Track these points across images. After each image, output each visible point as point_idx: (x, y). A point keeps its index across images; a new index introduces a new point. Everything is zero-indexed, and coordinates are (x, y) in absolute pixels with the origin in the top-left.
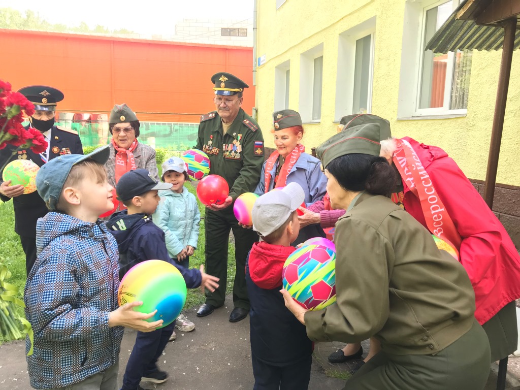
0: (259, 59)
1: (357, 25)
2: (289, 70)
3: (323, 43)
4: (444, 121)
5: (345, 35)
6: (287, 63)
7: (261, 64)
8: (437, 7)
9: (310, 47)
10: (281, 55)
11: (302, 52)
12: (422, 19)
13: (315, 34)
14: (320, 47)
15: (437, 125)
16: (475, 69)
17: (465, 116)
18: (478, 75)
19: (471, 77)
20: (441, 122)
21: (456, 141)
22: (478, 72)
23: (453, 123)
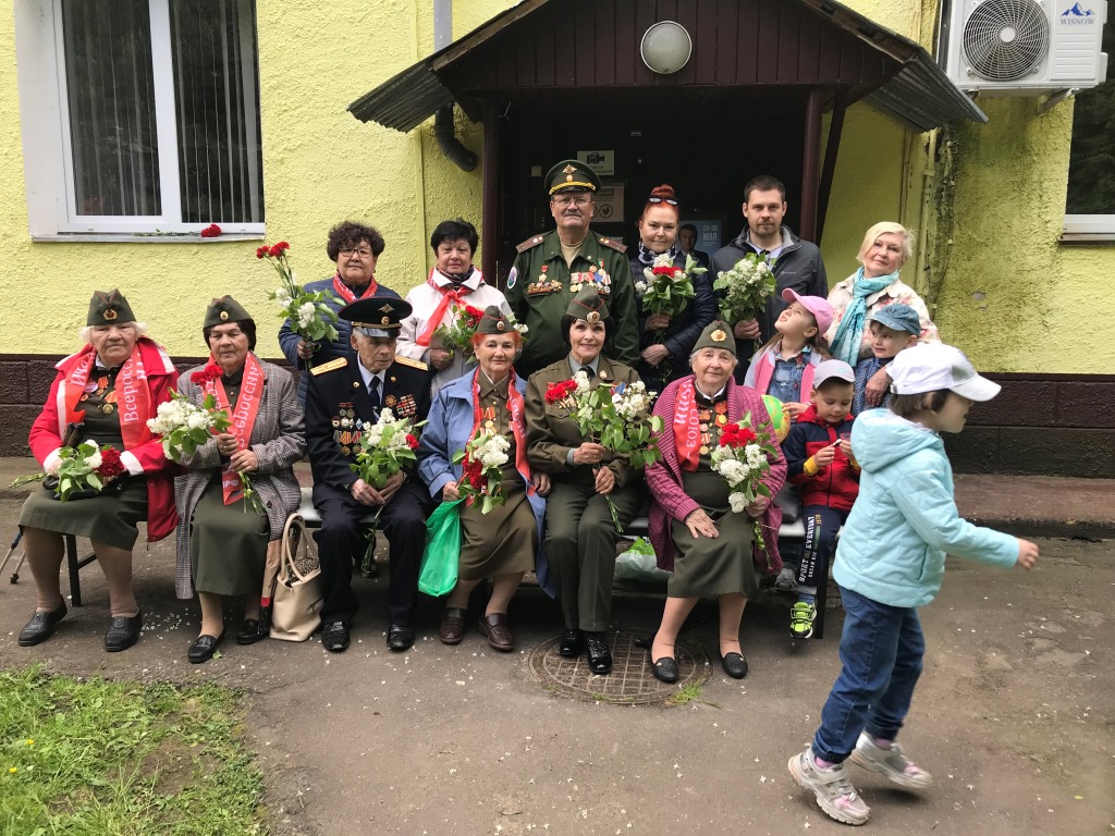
15: (182, 255)
16: (273, 148)
17: (262, 237)
18: (282, 161)
19: (264, 163)
20: (195, 248)
21: (246, 290)
22: (282, 155)
23: (232, 252)
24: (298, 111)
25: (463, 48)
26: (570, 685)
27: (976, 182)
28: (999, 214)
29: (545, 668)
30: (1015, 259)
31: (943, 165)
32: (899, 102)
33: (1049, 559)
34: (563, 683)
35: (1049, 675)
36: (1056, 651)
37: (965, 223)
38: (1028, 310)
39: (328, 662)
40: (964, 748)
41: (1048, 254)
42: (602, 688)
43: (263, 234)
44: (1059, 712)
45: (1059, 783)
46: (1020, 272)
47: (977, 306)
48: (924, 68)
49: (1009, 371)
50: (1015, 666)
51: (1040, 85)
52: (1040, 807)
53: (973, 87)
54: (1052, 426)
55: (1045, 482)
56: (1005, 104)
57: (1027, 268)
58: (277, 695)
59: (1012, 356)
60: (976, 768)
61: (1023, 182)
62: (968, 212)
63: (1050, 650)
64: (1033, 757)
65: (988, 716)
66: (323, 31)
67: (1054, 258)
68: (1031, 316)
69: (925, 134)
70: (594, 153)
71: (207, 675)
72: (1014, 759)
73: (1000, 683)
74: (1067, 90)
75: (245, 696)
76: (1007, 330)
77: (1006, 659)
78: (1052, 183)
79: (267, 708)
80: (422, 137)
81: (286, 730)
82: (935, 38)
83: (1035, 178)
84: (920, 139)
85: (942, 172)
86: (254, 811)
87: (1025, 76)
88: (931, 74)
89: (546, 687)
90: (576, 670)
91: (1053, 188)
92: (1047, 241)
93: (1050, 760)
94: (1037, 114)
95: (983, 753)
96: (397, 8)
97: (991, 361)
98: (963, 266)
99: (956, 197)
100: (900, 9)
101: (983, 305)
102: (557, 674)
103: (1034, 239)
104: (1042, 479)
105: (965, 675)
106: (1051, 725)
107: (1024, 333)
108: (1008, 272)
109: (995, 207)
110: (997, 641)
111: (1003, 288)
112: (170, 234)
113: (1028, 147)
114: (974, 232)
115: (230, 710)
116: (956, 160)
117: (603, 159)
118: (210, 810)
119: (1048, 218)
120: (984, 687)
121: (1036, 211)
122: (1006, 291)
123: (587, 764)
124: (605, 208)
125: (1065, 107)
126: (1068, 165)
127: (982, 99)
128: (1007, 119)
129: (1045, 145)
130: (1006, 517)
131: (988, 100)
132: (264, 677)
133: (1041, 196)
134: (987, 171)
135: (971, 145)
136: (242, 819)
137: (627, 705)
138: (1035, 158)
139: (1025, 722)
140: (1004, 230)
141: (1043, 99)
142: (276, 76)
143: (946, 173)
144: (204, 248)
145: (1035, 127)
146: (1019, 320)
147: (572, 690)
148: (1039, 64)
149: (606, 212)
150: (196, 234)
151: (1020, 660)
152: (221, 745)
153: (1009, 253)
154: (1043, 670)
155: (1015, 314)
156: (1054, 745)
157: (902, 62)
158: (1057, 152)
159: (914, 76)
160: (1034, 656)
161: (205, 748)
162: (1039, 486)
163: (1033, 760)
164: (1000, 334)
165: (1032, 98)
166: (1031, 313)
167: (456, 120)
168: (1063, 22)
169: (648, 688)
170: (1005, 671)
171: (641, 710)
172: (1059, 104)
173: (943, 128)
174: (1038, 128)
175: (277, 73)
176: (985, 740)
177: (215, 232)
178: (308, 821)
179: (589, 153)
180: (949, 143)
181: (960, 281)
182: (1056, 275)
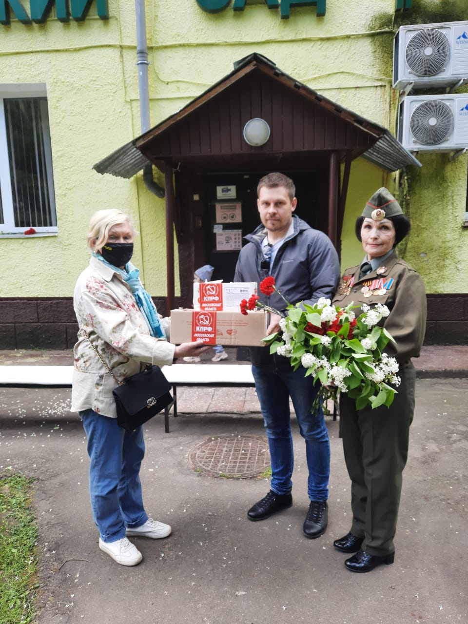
15: (15, 245)
16: (60, 188)
17: (56, 234)
18: (65, 195)
19: (56, 196)
20: (21, 241)
21: (49, 262)
22: (65, 192)
23: (41, 242)
24: (73, 168)
25: (151, 135)
26: (209, 469)
27: (420, 197)
28: (432, 213)
29: (197, 459)
30: (441, 236)
31: (403, 188)
32: (379, 157)
33: (461, 390)
34: (205, 468)
35: (459, 455)
36: (463, 441)
37: (416, 218)
38: (447, 262)
39: (82, 461)
40: (413, 498)
41: (457, 233)
42: (225, 470)
43: (57, 233)
44: (464, 476)
45: (462, 517)
46: (444, 242)
47: (422, 260)
48: (389, 140)
49: (440, 293)
50: (441, 450)
51: (450, 147)
52: (451, 530)
53: (415, 149)
54: (462, 320)
55: (460, 349)
56: (433, 157)
57: (447, 240)
58: (52, 481)
59: (441, 285)
60: (418, 509)
61: (444, 196)
62: (416, 212)
63: (459, 440)
64: (449, 501)
65: (426, 479)
66: (84, 127)
67: (460, 235)
68: (450, 264)
69: (393, 173)
71: (16, 471)
72: (438, 503)
73: (434, 460)
74: (464, 149)
75: (35, 482)
76: (438, 272)
77: (437, 446)
78: (458, 197)
79: (46, 489)
80: (137, 181)
81: (54, 501)
82: (397, 124)
83: (450, 194)
84: (391, 175)
85: (403, 192)
86: (32, 549)
87: (443, 142)
88: (392, 143)
89: (196, 471)
90: (213, 460)
91: (459, 199)
92: (457, 226)
93: (457, 503)
94: (449, 162)
95: (422, 501)
96: (122, 114)
97: (430, 288)
98: (415, 240)
99: (410, 205)
100: (378, 109)
101: (426, 259)
102: (203, 463)
103: (450, 225)
104: (458, 347)
105: (415, 456)
106: (458, 483)
107: (447, 274)
108: (438, 243)
109: (430, 209)
110: (433, 437)
111: (436, 250)
112: (8, 234)
113: (445, 178)
114: (420, 222)
115: (26, 491)
116: (409, 186)
117: (230, 190)
118: (7, 549)
119: (457, 215)
120: (425, 462)
121: (451, 211)
122: (437, 252)
123: (213, 515)
124: (232, 215)
125: (463, 158)
126: (466, 187)
127: (421, 154)
128: (434, 165)
129: (454, 177)
130: (439, 368)
131: (425, 155)
132: (47, 471)
133: (453, 203)
134: (426, 191)
135: (417, 178)
136: (24, 554)
137: (237, 479)
138: (449, 184)
139: (445, 482)
140: (435, 221)
141: (452, 154)
142: (60, 151)
143: (405, 193)
144: (26, 241)
145: (449, 168)
146: (444, 267)
147: (209, 471)
148: (449, 136)
149: (232, 217)
150: (22, 233)
151: (444, 447)
152: (19, 511)
153: (438, 233)
154: (456, 451)
155: (442, 263)
156: (460, 495)
157: (377, 137)
158: (460, 181)
159: (384, 143)
160: (451, 444)
161: (10, 513)
162: (457, 351)
163: (449, 503)
164: (435, 274)
165: (447, 154)
166: (450, 263)
167: (154, 172)
168: (461, 114)
169: (249, 469)
170: (436, 453)
171: (245, 482)
172: (460, 156)
173: (403, 170)
174: (450, 169)
175: (61, 149)
176: (424, 493)
177: (32, 232)
178: (59, 555)
179: (223, 187)
180: (406, 178)
181: (414, 248)
182: (462, 243)
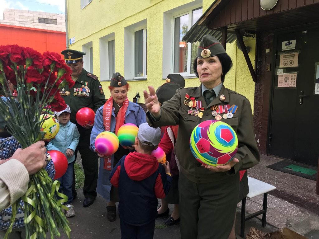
0: (71, 40)
1: (136, 23)
2: (92, 48)
3: (114, 32)
4: (189, 80)
5: (128, 29)
6: (91, 43)
7: (72, 43)
8: (180, 17)
9: (106, 35)
10: (86, 38)
11: (100, 37)
12: (172, 23)
13: (109, 27)
14: (113, 34)
70: (288, 41)
80: (236, 44)
117: (291, 43)
124: (291, 62)
179: (287, 42)
